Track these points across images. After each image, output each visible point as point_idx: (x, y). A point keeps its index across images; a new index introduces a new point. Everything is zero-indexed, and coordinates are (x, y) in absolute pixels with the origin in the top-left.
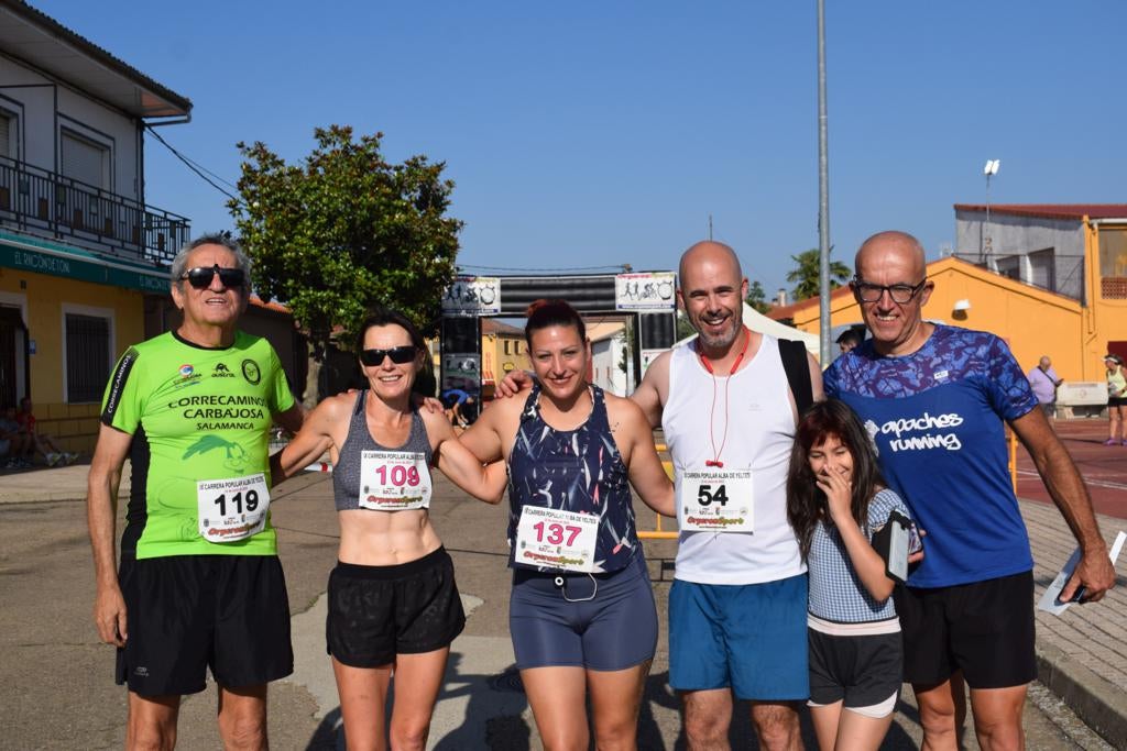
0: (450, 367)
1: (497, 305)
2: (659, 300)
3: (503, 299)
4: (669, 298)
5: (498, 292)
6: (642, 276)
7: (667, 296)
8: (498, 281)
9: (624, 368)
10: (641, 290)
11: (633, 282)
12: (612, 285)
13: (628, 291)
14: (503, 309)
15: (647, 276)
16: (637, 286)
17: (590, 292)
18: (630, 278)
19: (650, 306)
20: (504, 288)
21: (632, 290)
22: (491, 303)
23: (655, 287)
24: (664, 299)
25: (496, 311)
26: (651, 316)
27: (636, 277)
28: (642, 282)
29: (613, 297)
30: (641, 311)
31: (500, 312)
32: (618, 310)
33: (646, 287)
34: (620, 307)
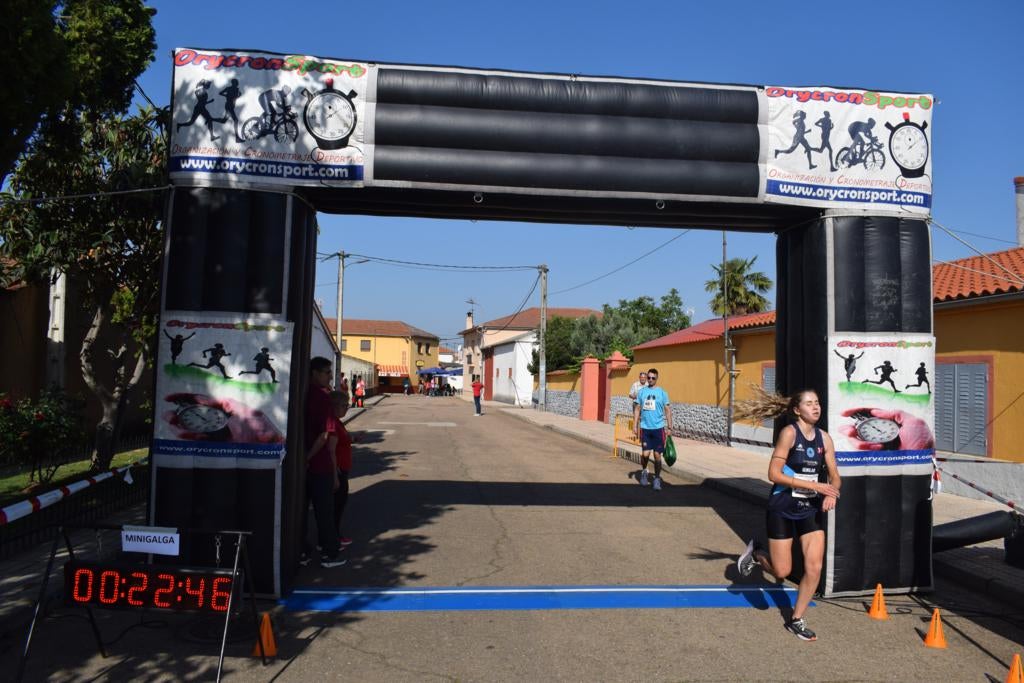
0: (183, 360)
1: (362, 153)
2: (890, 176)
3: (385, 137)
4: (919, 172)
5: (367, 112)
6: (841, 99)
7: (917, 166)
8: (371, 71)
9: (534, 370)
10: (841, 139)
11: (814, 110)
12: (747, 115)
13: (800, 138)
14: (381, 171)
15: (856, 100)
16: (826, 124)
17: (679, 133)
18: (803, 98)
19: (862, 194)
20: (386, 97)
21: (814, 138)
22: (342, 143)
23: (881, 133)
24: (907, 173)
25: (354, 172)
26: (861, 223)
27: (821, 97)
28: (845, 114)
29: (749, 154)
30: (838, 208)
31: (368, 179)
32: (765, 197)
33: (855, 129)
34: (774, 187)
